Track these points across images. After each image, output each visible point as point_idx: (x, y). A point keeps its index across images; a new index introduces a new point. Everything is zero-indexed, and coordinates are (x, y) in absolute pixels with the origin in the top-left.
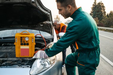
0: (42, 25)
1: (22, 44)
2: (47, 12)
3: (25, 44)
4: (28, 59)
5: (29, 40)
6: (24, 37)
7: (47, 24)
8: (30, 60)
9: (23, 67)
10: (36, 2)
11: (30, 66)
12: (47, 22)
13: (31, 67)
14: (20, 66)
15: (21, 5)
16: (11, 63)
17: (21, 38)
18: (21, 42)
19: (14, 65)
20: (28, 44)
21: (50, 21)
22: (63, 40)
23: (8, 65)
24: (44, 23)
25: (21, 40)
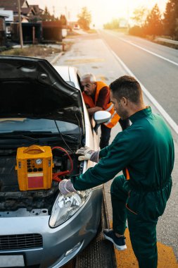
0: (61, 113)
1: (30, 171)
2: (72, 93)
3: (35, 170)
4: (43, 195)
5: (42, 164)
6: (33, 159)
7: (72, 111)
8: (46, 198)
9: (37, 214)
10: (51, 77)
11: (47, 210)
12: (72, 108)
13: (50, 213)
14: (30, 211)
15: (20, 82)
16: (14, 205)
17: (29, 161)
18: (29, 167)
19: (19, 209)
20: (40, 170)
21: (78, 107)
22: (102, 164)
23: (9, 208)
24: (66, 109)
25: (29, 164)
